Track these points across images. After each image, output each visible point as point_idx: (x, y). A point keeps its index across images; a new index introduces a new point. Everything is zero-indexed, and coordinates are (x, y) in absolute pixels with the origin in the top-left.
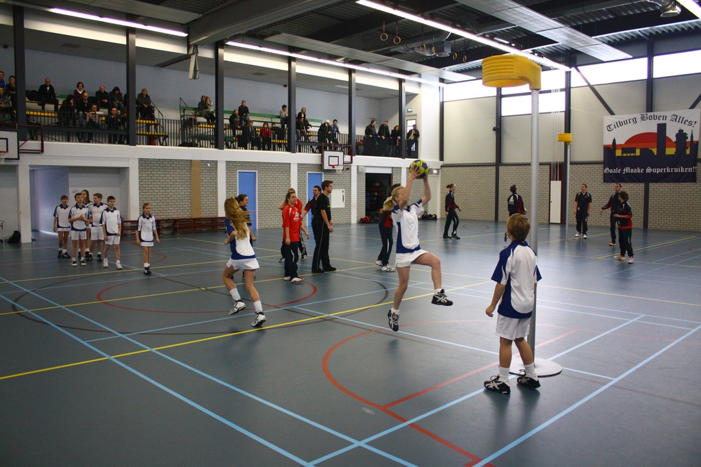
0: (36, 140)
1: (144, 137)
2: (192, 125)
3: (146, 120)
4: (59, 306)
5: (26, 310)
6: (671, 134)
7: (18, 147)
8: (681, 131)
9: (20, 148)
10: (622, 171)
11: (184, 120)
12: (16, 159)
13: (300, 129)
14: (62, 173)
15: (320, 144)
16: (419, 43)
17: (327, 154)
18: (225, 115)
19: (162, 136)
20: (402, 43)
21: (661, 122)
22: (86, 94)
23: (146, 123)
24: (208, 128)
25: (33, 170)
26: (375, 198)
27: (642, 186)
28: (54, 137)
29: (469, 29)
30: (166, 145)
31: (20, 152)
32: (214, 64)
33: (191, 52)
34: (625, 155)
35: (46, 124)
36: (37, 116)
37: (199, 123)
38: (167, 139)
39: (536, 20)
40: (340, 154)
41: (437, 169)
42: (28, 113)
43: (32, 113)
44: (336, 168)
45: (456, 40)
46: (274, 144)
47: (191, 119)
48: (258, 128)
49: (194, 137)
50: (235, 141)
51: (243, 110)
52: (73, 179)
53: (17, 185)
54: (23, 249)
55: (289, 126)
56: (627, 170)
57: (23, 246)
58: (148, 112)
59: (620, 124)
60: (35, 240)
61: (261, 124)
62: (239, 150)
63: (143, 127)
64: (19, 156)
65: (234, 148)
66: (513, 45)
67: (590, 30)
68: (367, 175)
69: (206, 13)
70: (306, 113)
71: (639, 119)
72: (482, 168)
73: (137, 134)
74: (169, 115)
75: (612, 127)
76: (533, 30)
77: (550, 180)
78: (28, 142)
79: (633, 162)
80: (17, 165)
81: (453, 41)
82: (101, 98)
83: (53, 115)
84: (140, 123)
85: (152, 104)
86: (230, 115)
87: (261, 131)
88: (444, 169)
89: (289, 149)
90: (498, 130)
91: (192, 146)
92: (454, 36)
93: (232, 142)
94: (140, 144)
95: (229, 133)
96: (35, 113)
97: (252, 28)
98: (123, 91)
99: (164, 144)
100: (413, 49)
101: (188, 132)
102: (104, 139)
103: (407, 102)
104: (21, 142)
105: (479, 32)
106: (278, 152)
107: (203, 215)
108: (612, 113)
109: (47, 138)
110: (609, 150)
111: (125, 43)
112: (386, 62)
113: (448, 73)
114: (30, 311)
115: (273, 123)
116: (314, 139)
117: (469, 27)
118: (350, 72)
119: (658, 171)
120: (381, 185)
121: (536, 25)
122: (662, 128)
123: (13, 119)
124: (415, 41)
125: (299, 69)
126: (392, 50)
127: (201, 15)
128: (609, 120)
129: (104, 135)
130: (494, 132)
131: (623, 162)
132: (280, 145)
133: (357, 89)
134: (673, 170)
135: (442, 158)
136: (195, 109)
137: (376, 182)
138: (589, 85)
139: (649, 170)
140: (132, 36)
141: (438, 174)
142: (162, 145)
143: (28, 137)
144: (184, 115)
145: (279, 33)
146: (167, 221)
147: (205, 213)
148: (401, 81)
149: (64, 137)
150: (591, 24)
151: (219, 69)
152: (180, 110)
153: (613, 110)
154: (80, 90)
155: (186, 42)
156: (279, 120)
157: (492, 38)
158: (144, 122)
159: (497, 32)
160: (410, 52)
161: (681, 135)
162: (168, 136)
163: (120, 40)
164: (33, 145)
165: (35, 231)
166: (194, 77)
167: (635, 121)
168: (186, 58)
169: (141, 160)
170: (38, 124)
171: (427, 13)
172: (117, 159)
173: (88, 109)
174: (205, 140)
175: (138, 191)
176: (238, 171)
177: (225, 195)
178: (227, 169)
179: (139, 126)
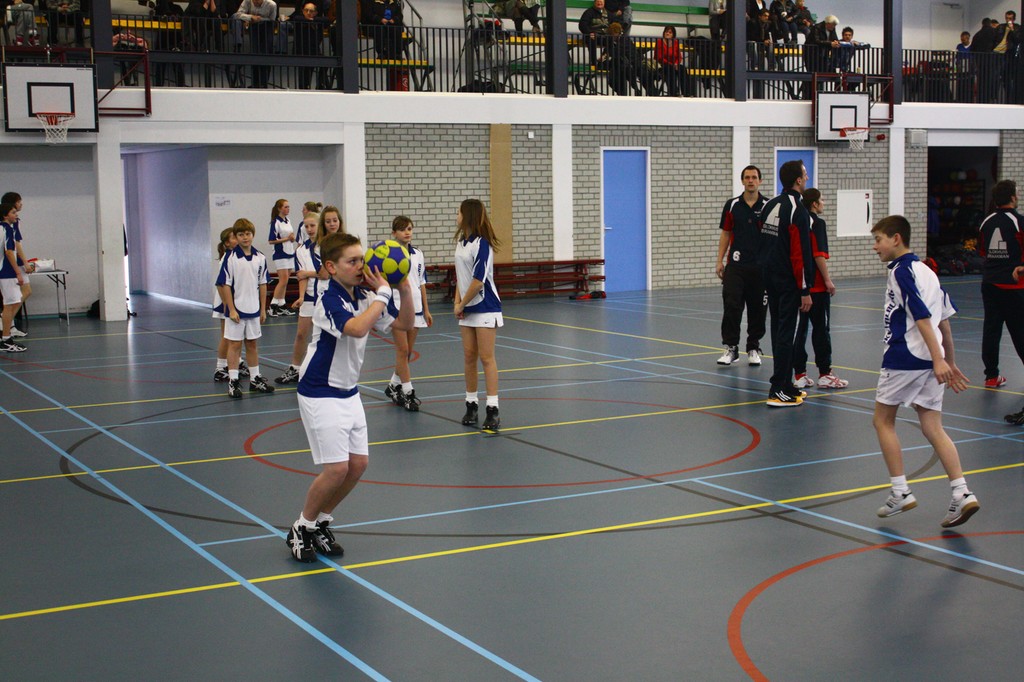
1: (378, 70)
2: (489, 39)
4: (160, 464)
5: (88, 471)
7: (96, 103)
9: (100, 106)
11: (472, 27)
12: (91, 130)
14: (194, 160)
15: (808, 77)
17: (825, 100)
18: (569, 10)
19: (420, 67)
24: (528, 44)
25: (132, 155)
26: (955, 212)
30: (429, 90)
31: (99, 114)
37: (508, 34)
38: (431, 75)
40: (860, 100)
42: (115, 23)
43: (123, 23)
44: (850, 136)
46: (692, 79)
47: (489, 24)
48: (651, 39)
49: (496, 68)
50: (595, 76)
52: (218, 174)
53: (94, 190)
54: (111, 334)
60: (135, 315)
61: (658, 32)
62: (604, 97)
64: (97, 125)
65: (594, 92)
68: (935, 153)
73: (361, 65)
74: (433, 16)
78: (116, 90)
80: (95, 144)
87: (659, 49)
89: (728, 93)
91: (490, 91)
93: (588, 78)
94: (368, 89)
95: (580, 55)
96: (131, 24)
99: (425, 87)
101: (482, 56)
102: (284, 79)
104: (102, 92)
106: (708, 100)
107: (517, 259)
114: (94, 474)
115: (691, 28)
116: (795, 63)
120: (972, 176)
123: (80, 38)
129: (284, 70)
132: (707, 82)
137: (959, 170)
142: (421, 90)
143: (117, 77)
144: (472, 16)
147: (523, 253)
149: (196, 78)
156: (705, 20)
162: (432, 69)
164: (127, 96)
165: (139, 293)
169: (369, 126)
172: (315, 125)
174: (522, 74)
175: (364, 200)
176: (603, 148)
177: (571, 208)
178: (576, 144)
179: (364, 47)
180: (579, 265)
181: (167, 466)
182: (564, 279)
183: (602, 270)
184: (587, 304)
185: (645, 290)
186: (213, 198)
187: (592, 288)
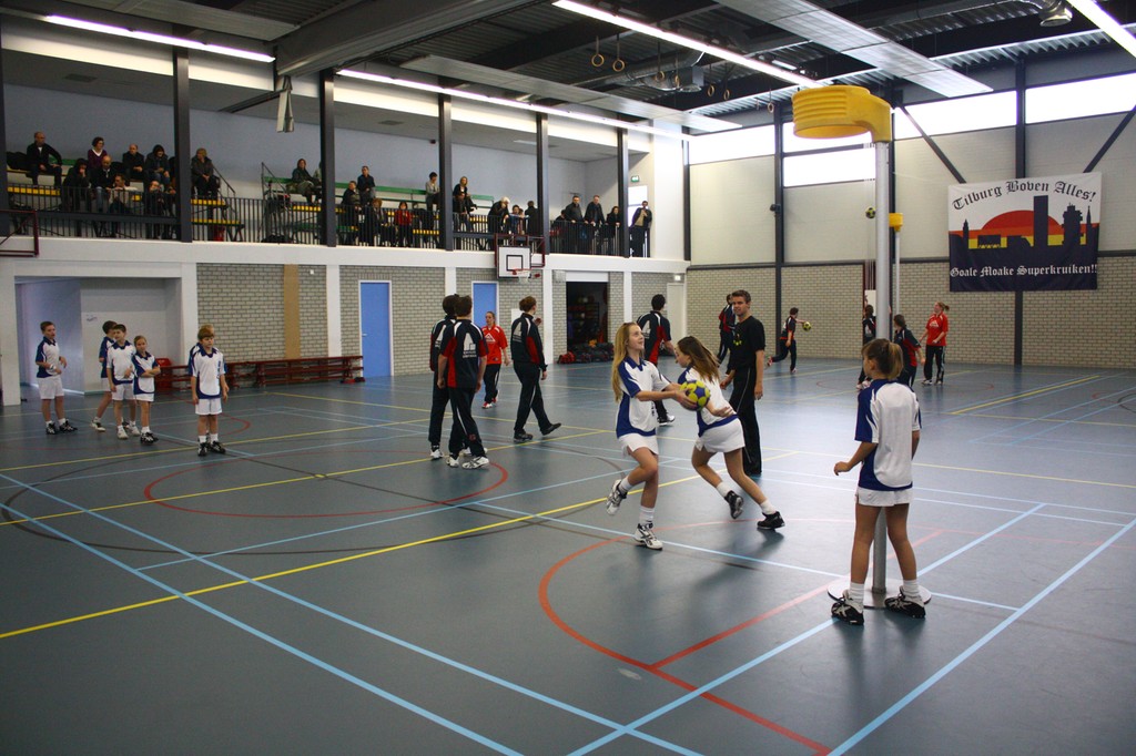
0: (24, 234)
1: (205, 227)
2: (282, 207)
3: (206, 199)
4: (83, 510)
5: (27, 518)
6: (1056, 212)
8: (1071, 208)
10: (979, 273)
11: (270, 198)
13: (459, 212)
14: (70, 290)
15: (492, 236)
16: (654, 71)
17: (503, 251)
19: (235, 225)
20: (625, 71)
21: (1040, 193)
22: (107, 159)
23: (207, 205)
24: (309, 211)
25: (21, 285)
26: (582, 323)
27: (1011, 296)
28: (55, 230)
29: (733, 47)
30: (241, 241)
32: (318, 108)
33: (280, 87)
34: (983, 247)
35: (42, 208)
36: (26, 194)
37: (295, 204)
38: (243, 231)
39: (844, 31)
40: (525, 251)
41: (680, 274)
42: (10, 189)
43: (17, 190)
44: (519, 274)
45: (713, 65)
46: (418, 236)
47: (281, 197)
49: (287, 227)
51: (366, 182)
52: (87, 298)
54: (7, 415)
55: (442, 208)
56: (987, 271)
57: (5, 410)
58: (209, 187)
59: (975, 197)
60: (25, 401)
61: (396, 205)
62: (360, 247)
63: (203, 211)
66: (803, 72)
67: (928, 47)
68: (569, 285)
69: (305, 23)
70: (467, 186)
71: (1004, 190)
72: (753, 271)
73: (194, 223)
74: (243, 191)
75: (962, 202)
76: (838, 48)
77: (864, 289)
78: (11, 237)
79: (997, 259)
81: (708, 66)
82: (131, 165)
83: (54, 193)
84: (198, 205)
85: (215, 174)
86: (344, 190)
87: (396, 216)
88: (692, 273)
89: (441, 246)
90: (779, 210)
91: (283, 242)
92: (708, 59)
94: (198, 240)
96: (23, 191)
97: (378, 49)
98: (170, 152)
99: (238, 239)
100: (641, 80)
101: (277, 219)
102: (138, 231)
103: (631, 165)
105: (750, 52)
106: (425, 250)
107: (303, 355)
108: (961, 180)
109: (43, 232)
110: (958, 240)
111: (171, 73)
112: (598, 101)
113: (696, 117)
115: (415, 203)
116: (482, 228)
117: (732, 44)
118: (539, 117)
119: (1037, 272)
120: (591, 300)
121: (843, 40)
122: (1041, 203)
124: (645, 67)
125: (456, 113)
126: (608, 82)
127: (298, 27)
128: (957, 191)
130: (773, 213)
131: (979, 259)
132: (426, 239)
133: (550, 146)
134: (1061, 270)
135: (688, 256)
136: (286, 181)
137: (583, 297)
138: (924, 136)
139: (1022, 271)
140: (182, 62)
141: (682, 281)
142: (235, 240)
143: (12, 229)
144: (270, 192)
145: (424, 56)
146: (246, 364)
147: (307, 352)
148: (620, 132)
150: (926, 37)
151: (326, 116)
152: (263, 183)
153: (964, 176)
154: (98, 151)
155: (273, 71)
156: (422, 198)
157: (769, 60)
158: (205, 202)
159: (777, 51)
160: (638, 85)
161: (1072, 214)
162: (244, 226)
163: (164, 67)
164: (21, 242)
165: (25, 384)
166: (286, 129)
167: (998, 192)
168: (273, 96)
169: (200, 265)
170: (27, 208)
171: (666, 22)
172: (161, 264)
173: (111, 182)
174: (305, 232)
175: (197, 317)
176: (360, 281)
177: (339, 322)
178: (342, 278)
179: (196, 210)
180: (346, 360)
181: (90, 511)
182: (336, 369)
183: (361, 363)
184: (353, 386)
185: (390, 376)
186: (84, 315)
187: (355, 375)
